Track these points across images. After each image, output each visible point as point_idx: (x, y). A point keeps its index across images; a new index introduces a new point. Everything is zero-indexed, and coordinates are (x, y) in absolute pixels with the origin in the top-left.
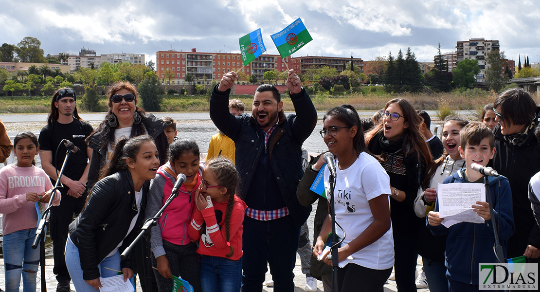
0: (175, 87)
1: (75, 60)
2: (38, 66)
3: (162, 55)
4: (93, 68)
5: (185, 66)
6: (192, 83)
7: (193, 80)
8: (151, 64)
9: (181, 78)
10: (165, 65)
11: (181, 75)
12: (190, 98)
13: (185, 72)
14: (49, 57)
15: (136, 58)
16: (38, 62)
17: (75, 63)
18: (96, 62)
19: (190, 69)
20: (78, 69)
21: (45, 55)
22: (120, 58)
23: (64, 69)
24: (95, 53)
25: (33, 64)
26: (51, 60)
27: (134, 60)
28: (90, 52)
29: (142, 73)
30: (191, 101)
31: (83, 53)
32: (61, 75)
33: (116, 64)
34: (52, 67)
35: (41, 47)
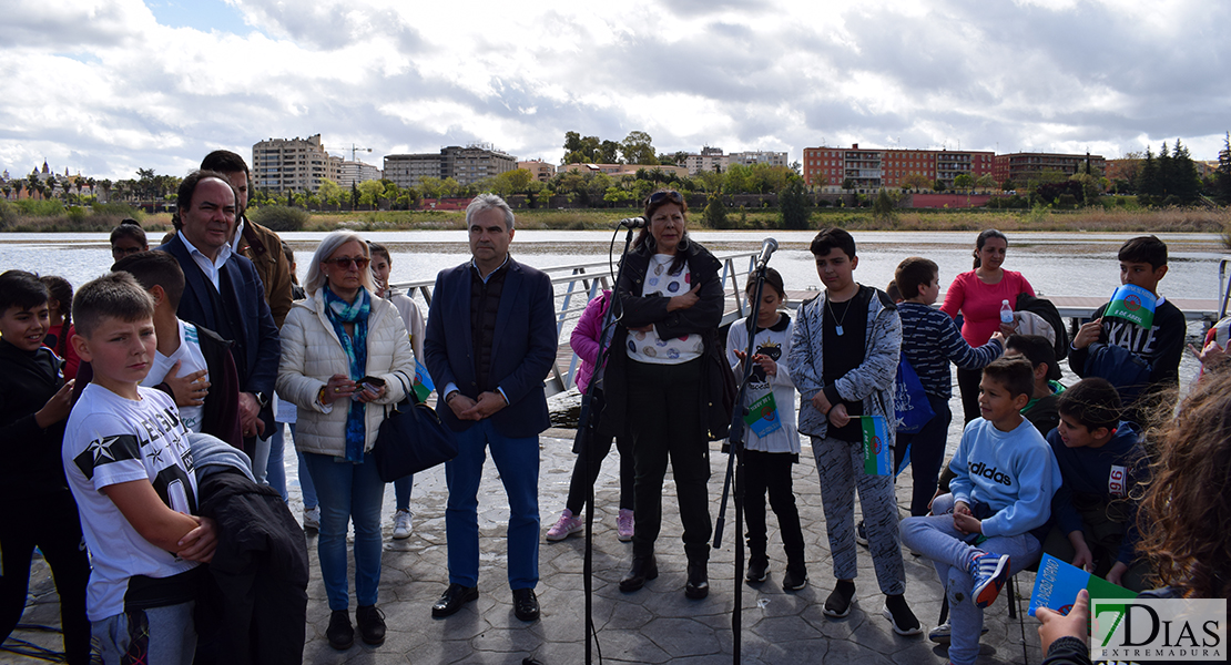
0: (829, 196)
1: (695, 161)
2: (648, 169)
3: (812, 153)
4: (718, 171)
5: (842, 167)
6: (852, 191)
7: (853, 187)
8: (796, 165)
9: (837, 184)
10: (815, 167)
11: (837, 180)
12: (849, 211)
13: (842, 176)
14: (662, 157)
15: (776, 158)
16: (648, 163)
17: (695, 164)
18: (724, 164)
19: (849, 172)
20: (699, 173)
21: (657, 155)
22: (755, 157)
23: (680, 173)
24: (721, 152)
25: (641, 167)
26: (665, 160)
27: (773, 160)
28: (715, 150)
29: (784, 177)
30: (851, 216)
31: (707, 151)
32: (677, 180)
33: (749, 166)
34: (665, 170)
35: (652, 145)
